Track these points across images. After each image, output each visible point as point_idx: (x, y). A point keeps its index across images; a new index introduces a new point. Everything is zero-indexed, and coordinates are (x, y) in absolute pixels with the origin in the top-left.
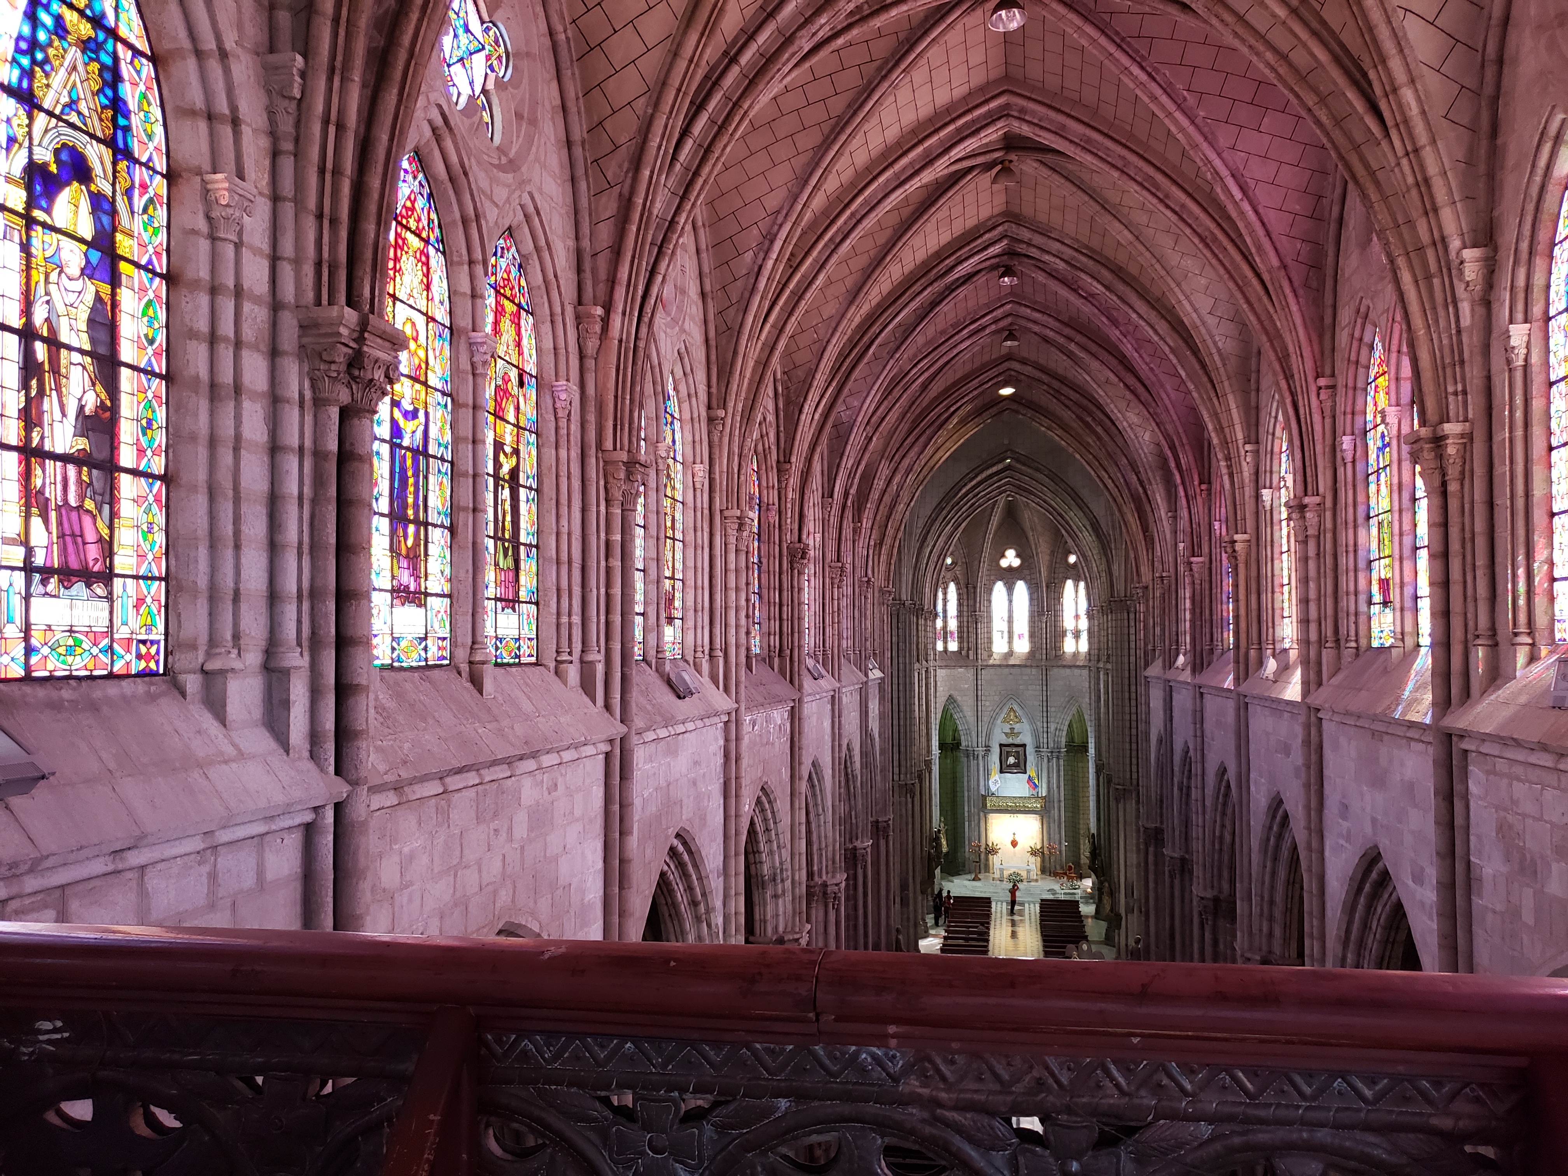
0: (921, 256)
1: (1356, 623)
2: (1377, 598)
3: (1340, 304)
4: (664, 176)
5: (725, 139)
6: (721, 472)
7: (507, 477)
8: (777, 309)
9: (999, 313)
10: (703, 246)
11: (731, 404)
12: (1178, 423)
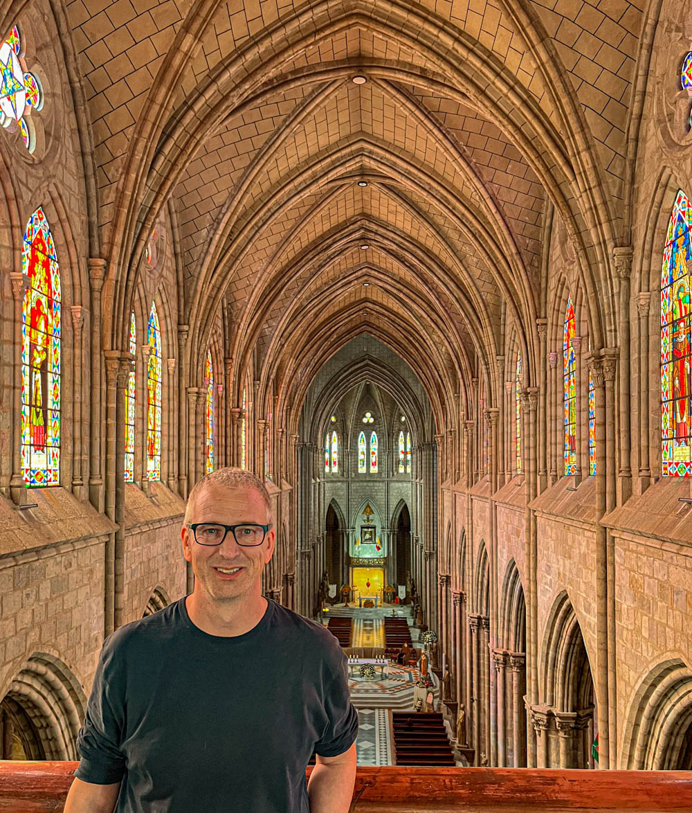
0: (312, 237)
1: (556, 461)
2: (568, 447)
3: (550, 276)
4: (145, 179)
5: (185, 157)
6: (186, 364)
7: (39, 366)
8: (222, 265)
9: (359, 273)
10: (175, 224)
11: (192, 323)
12: (460, 343)
